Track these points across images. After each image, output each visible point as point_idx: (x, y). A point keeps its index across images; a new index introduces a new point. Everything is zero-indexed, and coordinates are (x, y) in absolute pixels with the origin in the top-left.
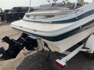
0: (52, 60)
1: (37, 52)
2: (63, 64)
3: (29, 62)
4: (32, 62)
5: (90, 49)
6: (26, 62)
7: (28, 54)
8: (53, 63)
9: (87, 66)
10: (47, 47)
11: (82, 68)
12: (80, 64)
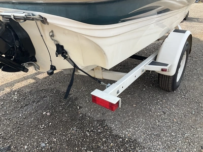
0: (76, 99)
1: (34, 83)
2: (114, 99)
3: (12, 107)
4: (21, 108)
5: (168, 66)
6: (3, 107)
7: (6, 87)
8: (81, 105)
9: (159, 106)
10: (65, 58)
11: (150, 111)
12: (144, 102)
